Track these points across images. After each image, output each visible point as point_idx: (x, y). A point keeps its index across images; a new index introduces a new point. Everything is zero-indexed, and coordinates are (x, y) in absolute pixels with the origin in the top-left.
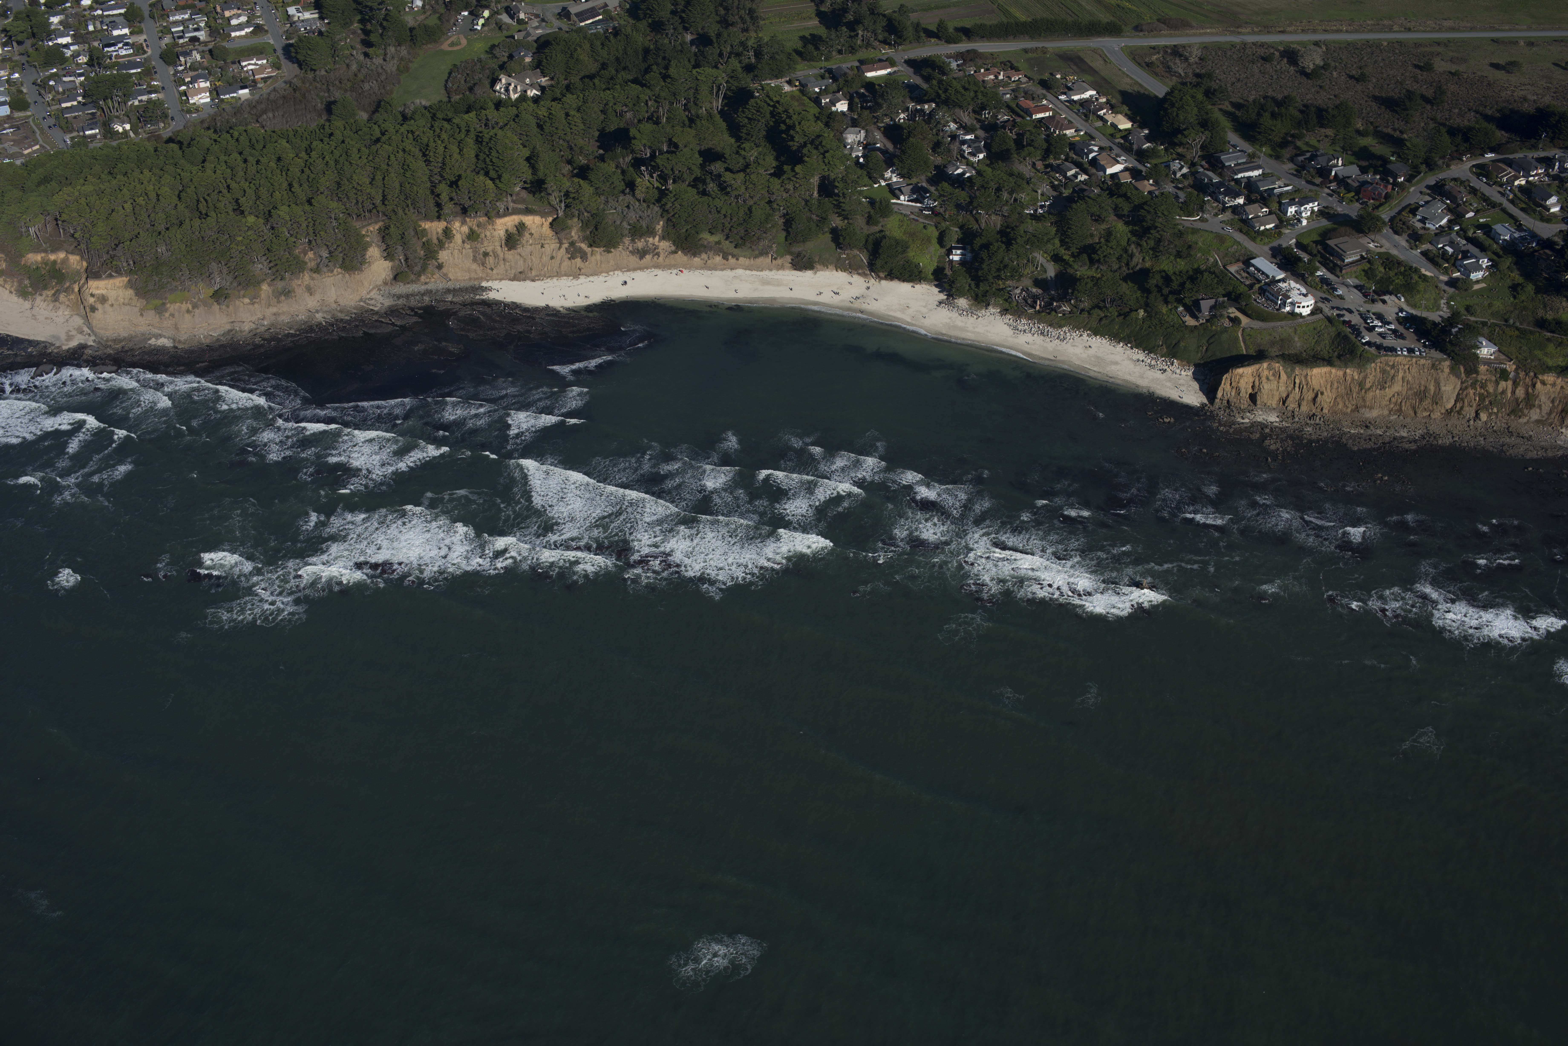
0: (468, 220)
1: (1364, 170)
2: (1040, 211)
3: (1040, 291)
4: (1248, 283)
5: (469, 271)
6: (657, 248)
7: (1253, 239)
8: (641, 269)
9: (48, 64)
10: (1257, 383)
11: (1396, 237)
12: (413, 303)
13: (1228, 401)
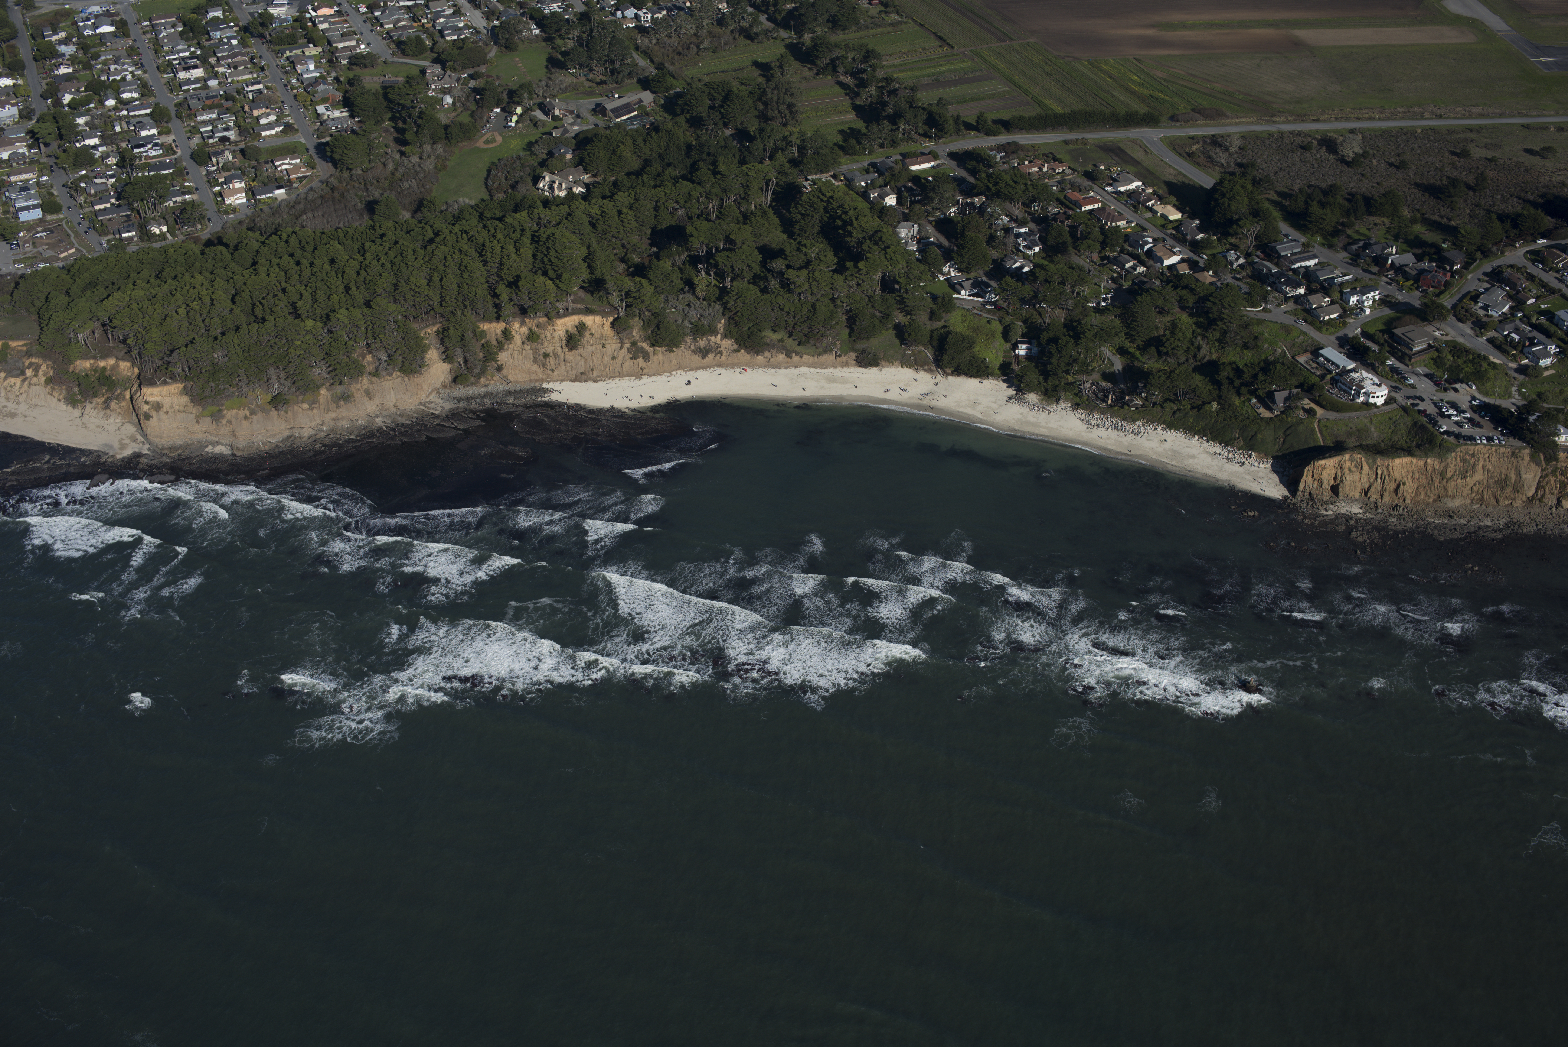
0: (527, 320)
1: (1419, 258)
2: (1103, 304)
3: (1110, 385)
4: (1318, 373)
5: (529, 372)
6: (719, 346)
7: (1319, 329)
8: (704, 368)
9: (77, 166)
10: (1339, 475)
11: (1461, 324)
12: (474, 406)
13: (1310, 494)
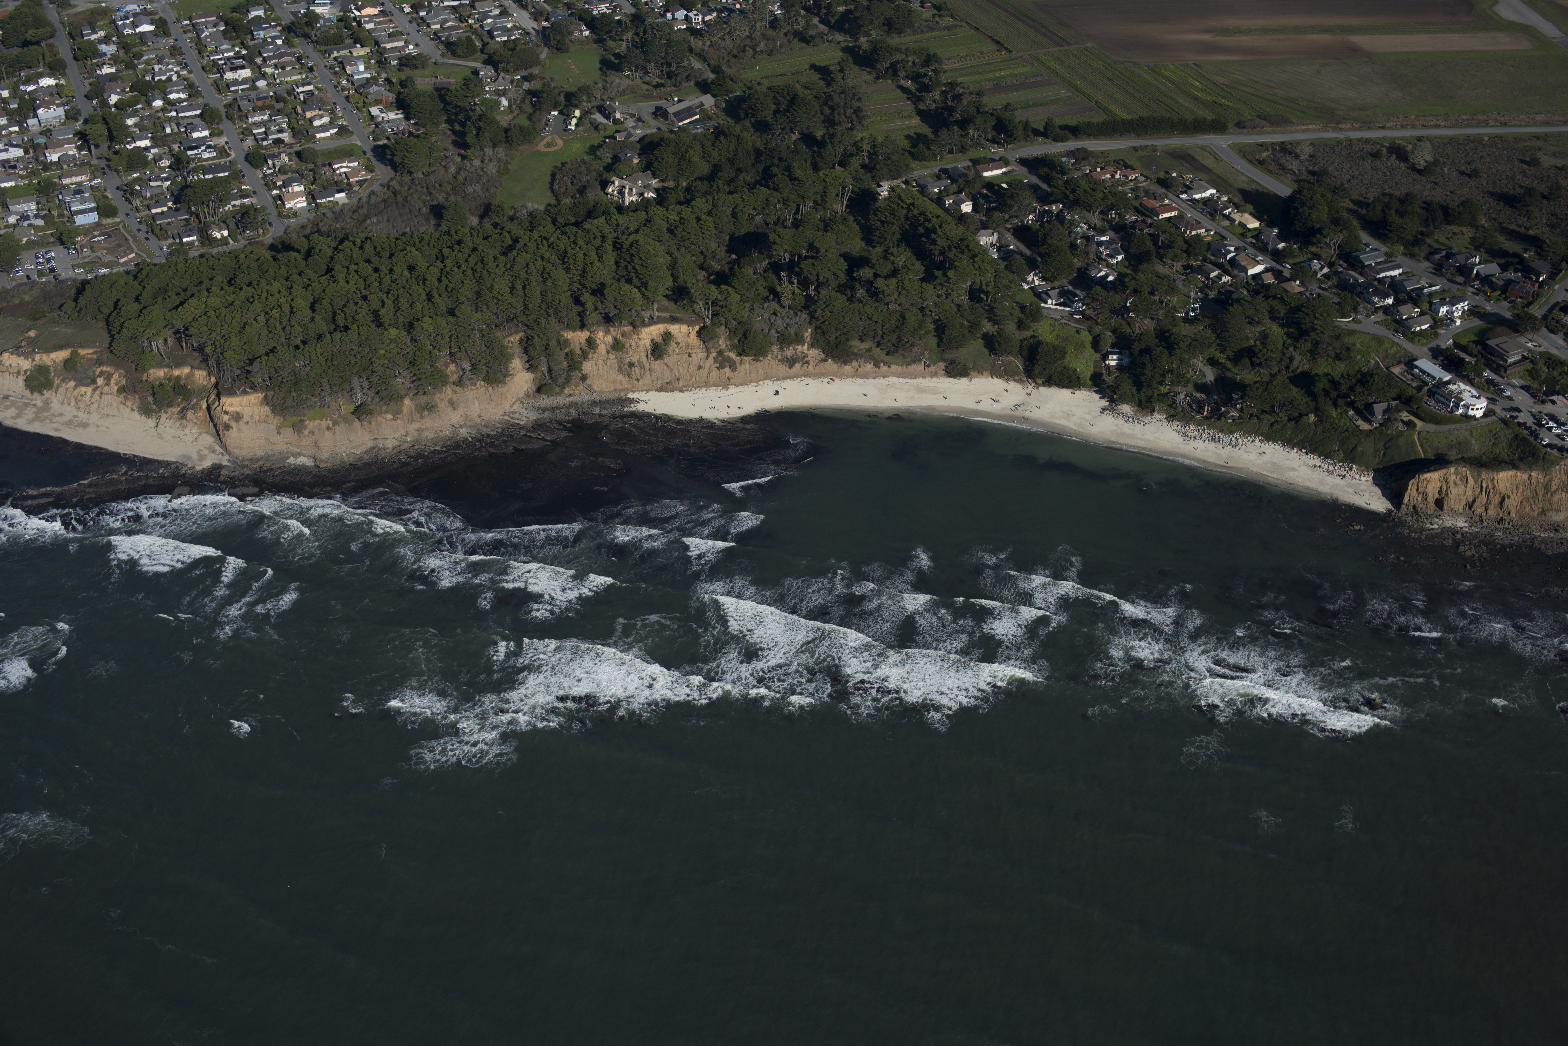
0: (612, 329)
1: (1504, 268)
2: (1192, 314)
3: (1204, 396)
4: (1414, 385)
5: (614, 382)
6: (806, 356)
7: (1411, 340)
8: (791, 377)
9: (130, 168)
10: (1444, 488)
11: (1553, 336)
12: (560, 416)
13: (1414, 507)
